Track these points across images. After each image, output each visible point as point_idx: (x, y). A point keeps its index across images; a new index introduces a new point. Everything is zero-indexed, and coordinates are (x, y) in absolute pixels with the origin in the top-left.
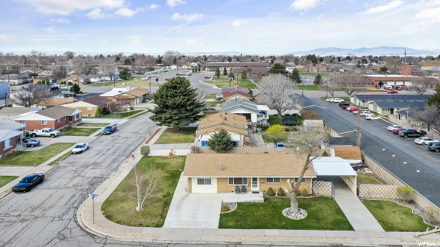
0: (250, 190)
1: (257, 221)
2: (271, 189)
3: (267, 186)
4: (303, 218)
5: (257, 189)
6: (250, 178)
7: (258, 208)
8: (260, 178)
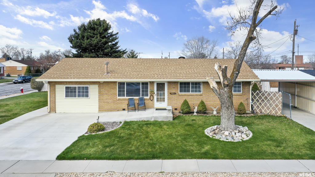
0: (152, 107)
1: (152, 145)
2: (186, 103)
3: (181, 97)
4: (246, 138)
5: (164, 105)
6: (152, 83)
7: (161, 127)
8: (169, 83)
